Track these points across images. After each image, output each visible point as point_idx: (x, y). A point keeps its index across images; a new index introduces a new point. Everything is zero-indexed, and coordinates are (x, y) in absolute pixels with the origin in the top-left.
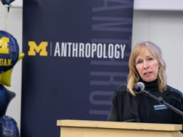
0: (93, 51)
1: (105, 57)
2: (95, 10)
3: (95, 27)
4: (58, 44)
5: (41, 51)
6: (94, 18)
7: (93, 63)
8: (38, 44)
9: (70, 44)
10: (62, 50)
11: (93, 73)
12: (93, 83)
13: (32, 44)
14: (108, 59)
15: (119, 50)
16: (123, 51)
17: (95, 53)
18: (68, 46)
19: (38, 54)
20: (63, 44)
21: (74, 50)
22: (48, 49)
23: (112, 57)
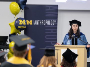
0: (46, 23)
1: (50, 24)
2: (46, 10)
3: (47, 15)
4: (35, 21)
5: (30, 23)
6: (46, 13)
7: (46, 26)
8: (29, 21)
9: (39, 21)
10: (37, 23)
11: (46, 30)
12: (46, 32)
13: (28, 21)
14: (51, 25)
15: (54, 22)
16: (55, 22)
17: (47, 23)
18: (38, 21)
19: (29, 24)
20: (37, 21)
21: (40, 22)
22: (32, 22)
23: (52, 24)
